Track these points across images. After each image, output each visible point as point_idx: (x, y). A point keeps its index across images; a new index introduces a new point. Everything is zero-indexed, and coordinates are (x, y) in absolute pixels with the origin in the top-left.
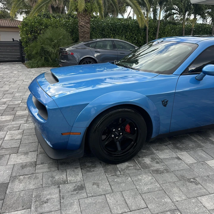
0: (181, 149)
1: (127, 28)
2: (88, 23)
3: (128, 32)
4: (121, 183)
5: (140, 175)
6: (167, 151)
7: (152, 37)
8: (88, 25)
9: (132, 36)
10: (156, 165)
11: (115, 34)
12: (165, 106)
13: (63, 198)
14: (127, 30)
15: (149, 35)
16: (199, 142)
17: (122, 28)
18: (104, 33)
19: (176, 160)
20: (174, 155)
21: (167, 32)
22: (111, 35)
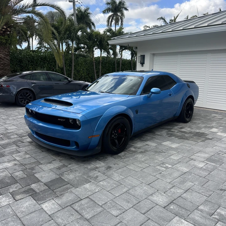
0: (146, 141)
1: (44, 59)
2: (8, 55)
3: (46, 64)
4: (129, 161)
5: (135, 155)
6: (139, 143)
7: (68, 68)
8: (8, 58)
9: (50, 68)
10: (139, 150)
11: (34, 66)
12: (137, 113)
13: (105, 173)
14: (45, 62)
15: (65, 66)
16: (152, 136)
17: (40, 60)
18: (22, 65)
19: (147, 146)
20: (144, 144)
21: (81, 64)
22: (30, 66)
